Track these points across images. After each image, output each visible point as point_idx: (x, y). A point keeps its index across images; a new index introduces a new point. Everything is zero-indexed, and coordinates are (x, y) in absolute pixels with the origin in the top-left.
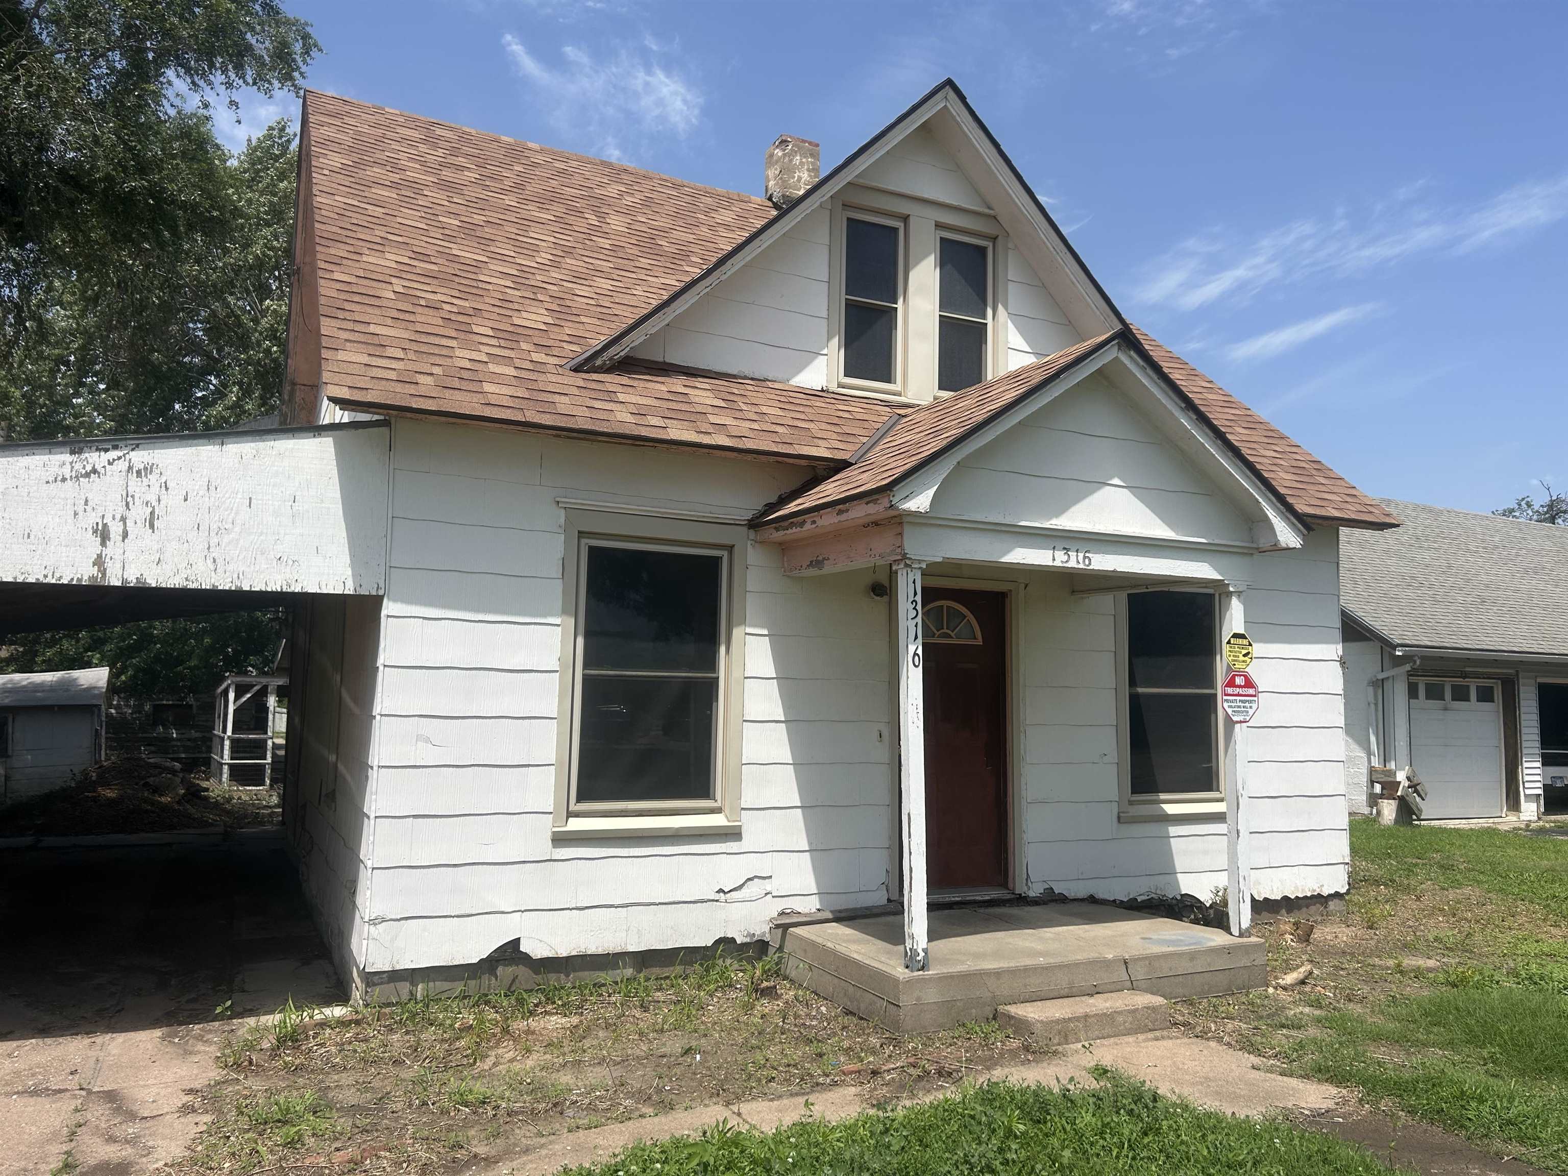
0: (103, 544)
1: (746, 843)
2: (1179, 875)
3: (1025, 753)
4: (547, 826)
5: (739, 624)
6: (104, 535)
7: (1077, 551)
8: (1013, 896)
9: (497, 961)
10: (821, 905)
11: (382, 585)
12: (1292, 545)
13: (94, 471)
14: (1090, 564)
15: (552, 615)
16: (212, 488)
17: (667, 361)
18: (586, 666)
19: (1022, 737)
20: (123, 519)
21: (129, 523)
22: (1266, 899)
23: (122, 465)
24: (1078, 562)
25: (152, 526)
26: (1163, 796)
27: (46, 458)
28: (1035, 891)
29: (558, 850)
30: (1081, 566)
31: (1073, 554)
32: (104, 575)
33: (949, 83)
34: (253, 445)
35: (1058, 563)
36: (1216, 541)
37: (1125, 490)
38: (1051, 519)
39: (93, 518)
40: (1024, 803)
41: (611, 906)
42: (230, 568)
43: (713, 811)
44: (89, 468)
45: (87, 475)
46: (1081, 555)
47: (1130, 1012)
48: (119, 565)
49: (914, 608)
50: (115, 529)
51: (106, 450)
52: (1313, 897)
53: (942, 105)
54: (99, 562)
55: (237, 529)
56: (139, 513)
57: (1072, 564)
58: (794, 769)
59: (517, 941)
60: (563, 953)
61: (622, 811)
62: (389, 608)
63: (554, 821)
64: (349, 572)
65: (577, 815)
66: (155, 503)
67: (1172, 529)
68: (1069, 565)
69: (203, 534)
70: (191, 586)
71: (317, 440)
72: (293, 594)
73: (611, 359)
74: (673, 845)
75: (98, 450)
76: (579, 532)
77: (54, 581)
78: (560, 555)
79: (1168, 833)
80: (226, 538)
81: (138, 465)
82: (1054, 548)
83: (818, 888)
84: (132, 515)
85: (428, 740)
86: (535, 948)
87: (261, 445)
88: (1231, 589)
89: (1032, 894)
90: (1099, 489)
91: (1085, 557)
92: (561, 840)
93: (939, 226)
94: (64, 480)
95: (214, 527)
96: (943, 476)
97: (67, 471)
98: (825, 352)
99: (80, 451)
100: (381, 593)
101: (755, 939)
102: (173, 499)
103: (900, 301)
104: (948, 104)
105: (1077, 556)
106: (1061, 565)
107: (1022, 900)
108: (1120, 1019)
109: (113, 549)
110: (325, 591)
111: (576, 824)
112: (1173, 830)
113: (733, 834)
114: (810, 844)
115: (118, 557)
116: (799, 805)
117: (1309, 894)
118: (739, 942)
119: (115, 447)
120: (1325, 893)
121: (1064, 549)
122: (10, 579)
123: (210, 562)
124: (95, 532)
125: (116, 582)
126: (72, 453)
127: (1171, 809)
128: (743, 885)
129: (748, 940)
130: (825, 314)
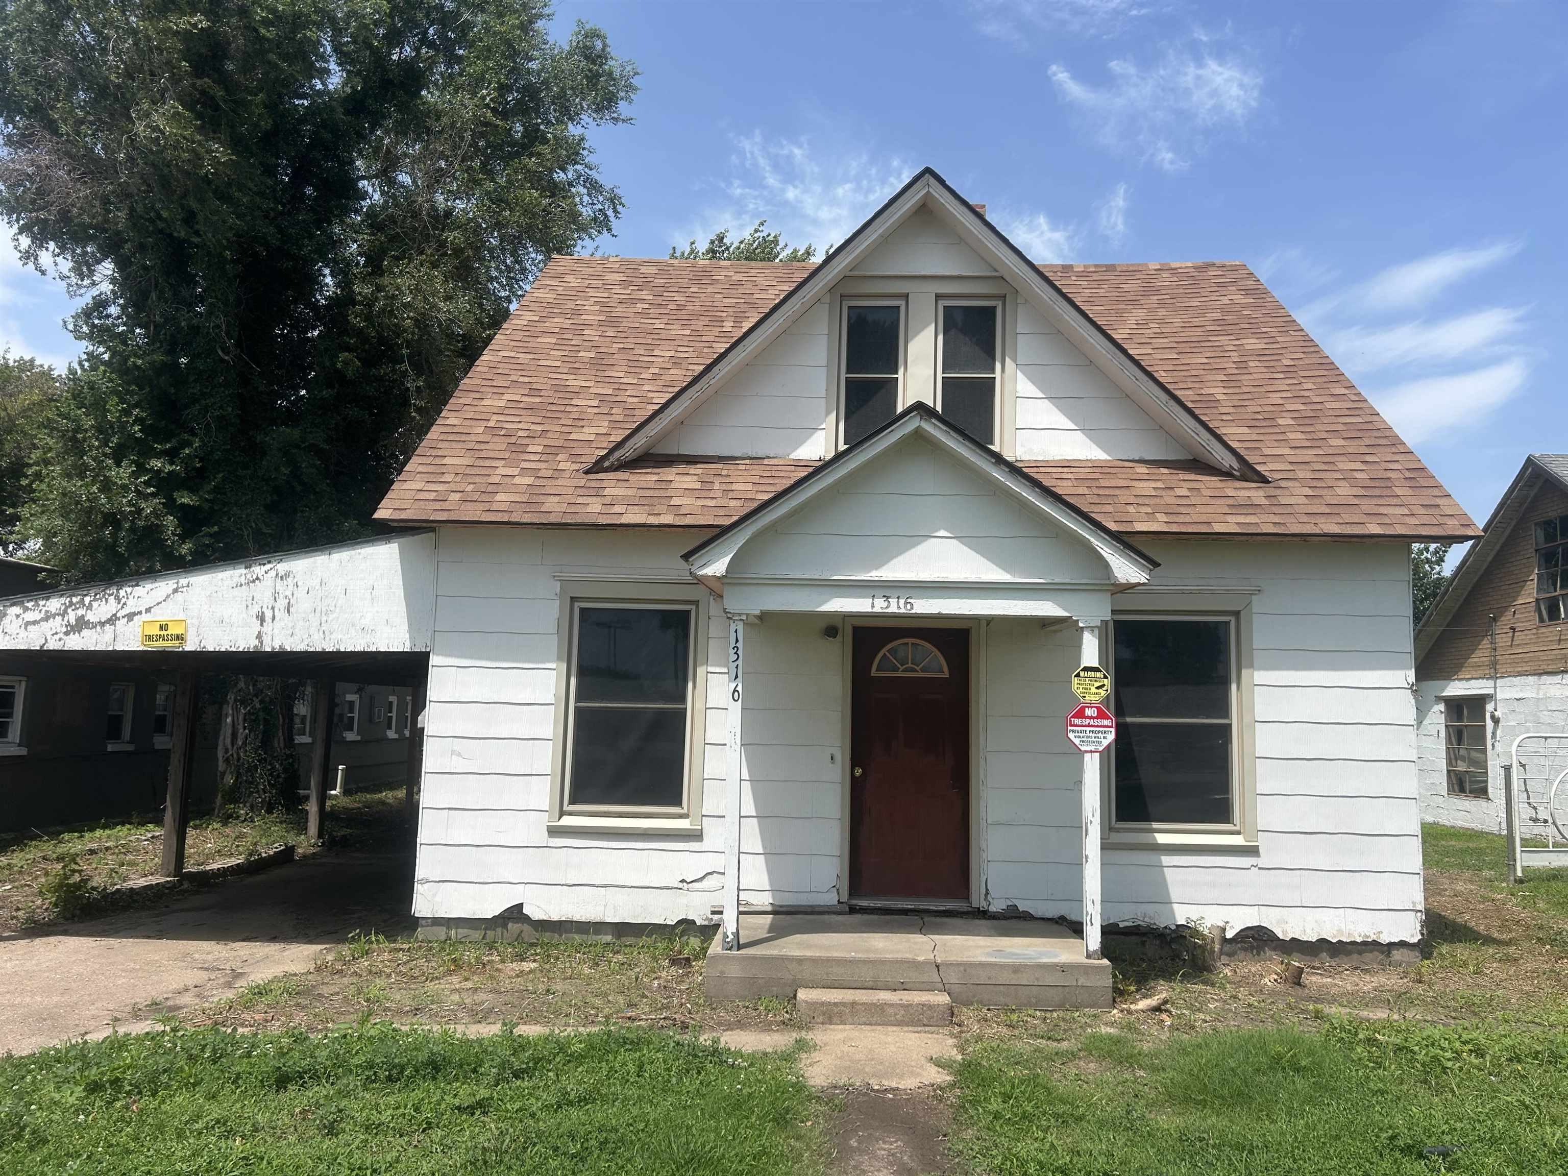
0: (262, 625)
1: (706, 844)
2: (1175, 906)
3: (986, 776)
4: (544, 820)
5: (702, 665)
6: (262, 619)
7: (898, 598)
8: (970, 909)
9: (509, 919)
10: (774, 899)
11: (429, 644)
12: (1134, 580)
13: (258, 578)
14: (912, 608)
15: (549, 662)
16: (323, 584)
17: (681, 452)
18: (578, 699)
19: (982, 762)
20: (273, 608)
21: (276, 611)
22: (1293, 939)
23: (273, 573)
24: (899, 608)
25: (288, 611)
26: (1155, 825)
27: (231, 572)
28: (997, 906)
29: (552, 839)
30: (903, 611)
31: (893, 601)
32: (262, 644)
33: (928, 171)
34: (348, 553)
35: (877, 609)
36: (1057, 581)
37: (953, 540)
38: (870, 571)
39: (256, 609)
40: (983, 824)
41: (593, 886)
42: (333, 637)
43: (681, 816)
44: (255, 577)
45: (254, 581)
46: (902, 601)
47: (902, 1006)
48: (270, 638)
49: (736, 653)
50: (268, 614)
51: (264, 564)
52: (1364, 943)
53: (924, 192)
54: (259, 636)
55: (338, 610)
56: (282, 603)
57: (893, 609)
58: (752, 785)
59: (521, 906)
60: (555, 918)
61: (605, 812)
62: (434, 660)
63: (549, 817)
64: (407, 636)
65: (570, 814)
66: (290, 597)
67: (1008, 572)
68: (889, 610)
69: (318, 614)
70: (311, 650)
71: (388, 546)
72: (371, 652)
73: (618, 460)
74: (644, 841)
75: (260, 564)
76: (572, 598)
77: (234, 650)
78: (557, 616)
79: (1161, 862)
80: (331, 617)
81: (282, 573)
82: (873, 596)
83: (771, 885)
84: (277, 606)
85: (459, 755)
86: (534, 911)
87: (353, 552)
88: (1081, 625)
89: (993, 909)
90: (925, 541)
91: (906, 603)
92: (554, 832)
93: (938, 297)
94: (241, 585)
95: (324, 609)
96: (739, 546)
97: (243, 580)
98: (823, 426)
99: (250, 567)
100: (428, 650)
101: (713, 923)
102: (301, 593)
103: (901, 371)
104: (931, 190)
105: (898, 602)
106: (880, 611)
107: (983, 914)
108: (891, 1011)
109: (267, 628)
110: (391, 650)
111: (567, 821)
112: (1166, 860)
113: (696, 836)
114: (764, 847)
115: (270, 633)
116: (754, 814)
117: (1359, 940)
118: (698, 924)
119: (269, 562)
120: (1385, 939)
121: (884, 596)
122: (212, 649)
123: (321, 632)
124: (257, 617)
125: (268, 649)
126: (246, 568)
127: (1162, 839)
128: (704, 877)
129: (706, 923)
130: (823, 394)
